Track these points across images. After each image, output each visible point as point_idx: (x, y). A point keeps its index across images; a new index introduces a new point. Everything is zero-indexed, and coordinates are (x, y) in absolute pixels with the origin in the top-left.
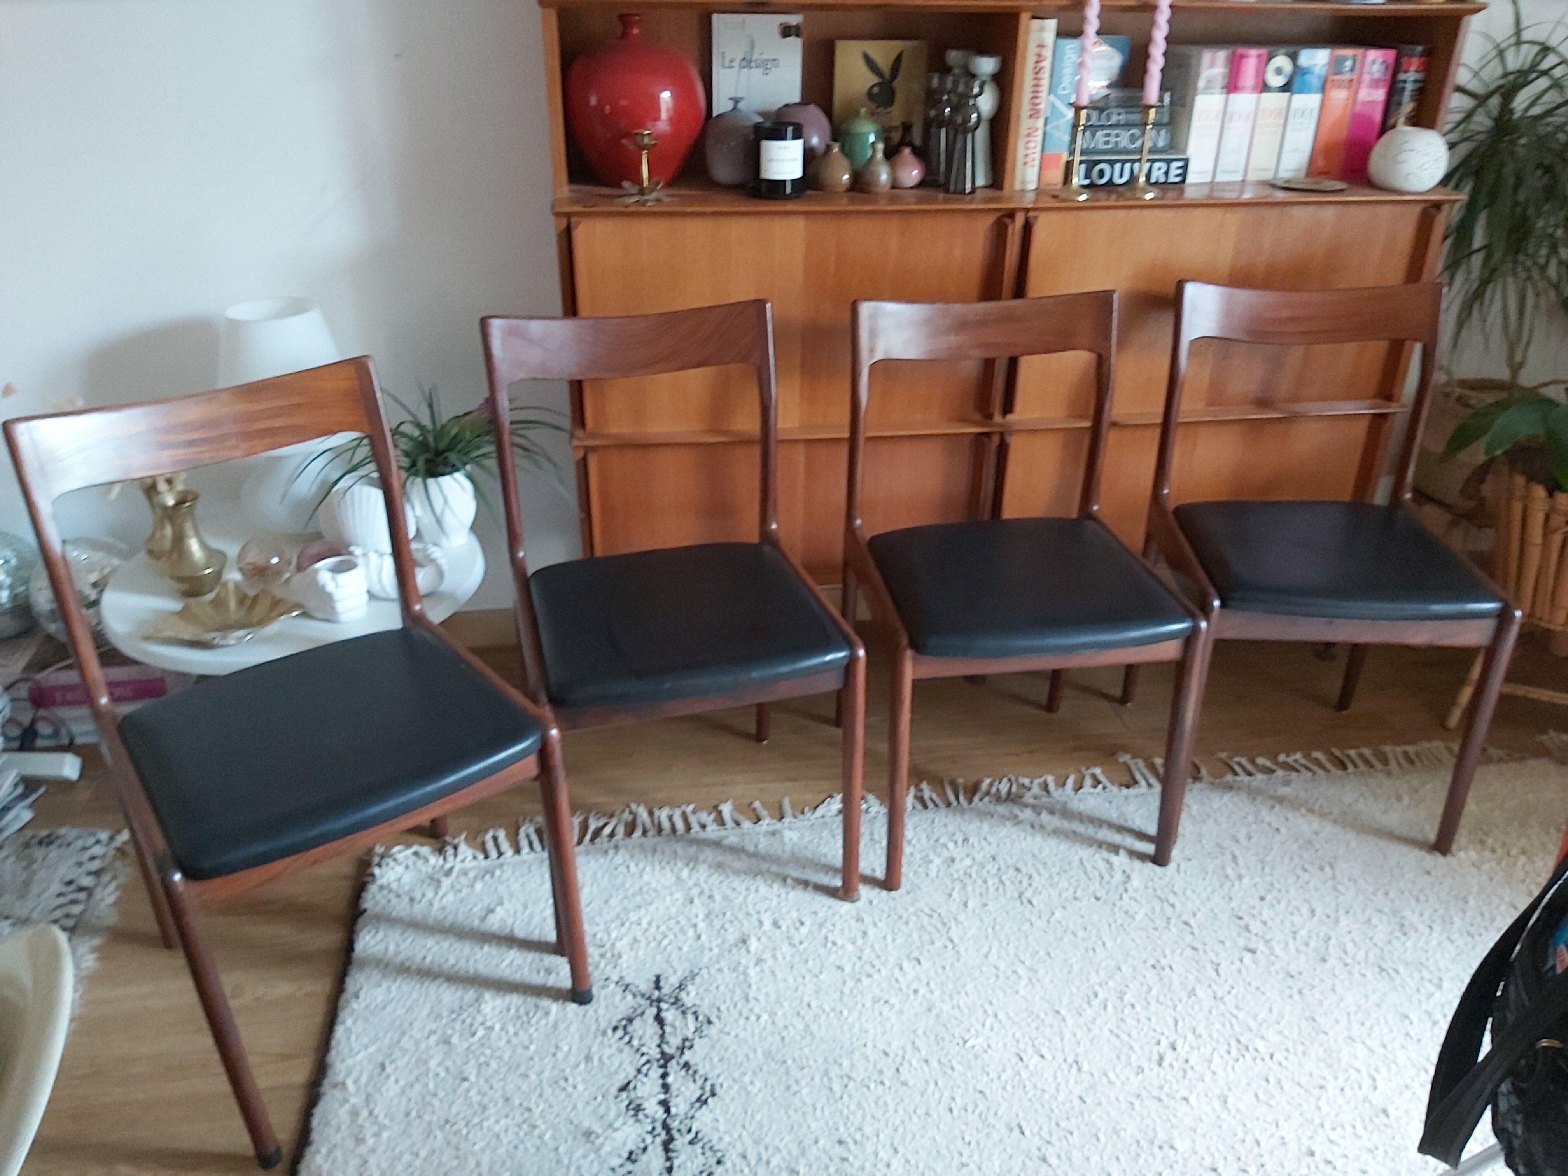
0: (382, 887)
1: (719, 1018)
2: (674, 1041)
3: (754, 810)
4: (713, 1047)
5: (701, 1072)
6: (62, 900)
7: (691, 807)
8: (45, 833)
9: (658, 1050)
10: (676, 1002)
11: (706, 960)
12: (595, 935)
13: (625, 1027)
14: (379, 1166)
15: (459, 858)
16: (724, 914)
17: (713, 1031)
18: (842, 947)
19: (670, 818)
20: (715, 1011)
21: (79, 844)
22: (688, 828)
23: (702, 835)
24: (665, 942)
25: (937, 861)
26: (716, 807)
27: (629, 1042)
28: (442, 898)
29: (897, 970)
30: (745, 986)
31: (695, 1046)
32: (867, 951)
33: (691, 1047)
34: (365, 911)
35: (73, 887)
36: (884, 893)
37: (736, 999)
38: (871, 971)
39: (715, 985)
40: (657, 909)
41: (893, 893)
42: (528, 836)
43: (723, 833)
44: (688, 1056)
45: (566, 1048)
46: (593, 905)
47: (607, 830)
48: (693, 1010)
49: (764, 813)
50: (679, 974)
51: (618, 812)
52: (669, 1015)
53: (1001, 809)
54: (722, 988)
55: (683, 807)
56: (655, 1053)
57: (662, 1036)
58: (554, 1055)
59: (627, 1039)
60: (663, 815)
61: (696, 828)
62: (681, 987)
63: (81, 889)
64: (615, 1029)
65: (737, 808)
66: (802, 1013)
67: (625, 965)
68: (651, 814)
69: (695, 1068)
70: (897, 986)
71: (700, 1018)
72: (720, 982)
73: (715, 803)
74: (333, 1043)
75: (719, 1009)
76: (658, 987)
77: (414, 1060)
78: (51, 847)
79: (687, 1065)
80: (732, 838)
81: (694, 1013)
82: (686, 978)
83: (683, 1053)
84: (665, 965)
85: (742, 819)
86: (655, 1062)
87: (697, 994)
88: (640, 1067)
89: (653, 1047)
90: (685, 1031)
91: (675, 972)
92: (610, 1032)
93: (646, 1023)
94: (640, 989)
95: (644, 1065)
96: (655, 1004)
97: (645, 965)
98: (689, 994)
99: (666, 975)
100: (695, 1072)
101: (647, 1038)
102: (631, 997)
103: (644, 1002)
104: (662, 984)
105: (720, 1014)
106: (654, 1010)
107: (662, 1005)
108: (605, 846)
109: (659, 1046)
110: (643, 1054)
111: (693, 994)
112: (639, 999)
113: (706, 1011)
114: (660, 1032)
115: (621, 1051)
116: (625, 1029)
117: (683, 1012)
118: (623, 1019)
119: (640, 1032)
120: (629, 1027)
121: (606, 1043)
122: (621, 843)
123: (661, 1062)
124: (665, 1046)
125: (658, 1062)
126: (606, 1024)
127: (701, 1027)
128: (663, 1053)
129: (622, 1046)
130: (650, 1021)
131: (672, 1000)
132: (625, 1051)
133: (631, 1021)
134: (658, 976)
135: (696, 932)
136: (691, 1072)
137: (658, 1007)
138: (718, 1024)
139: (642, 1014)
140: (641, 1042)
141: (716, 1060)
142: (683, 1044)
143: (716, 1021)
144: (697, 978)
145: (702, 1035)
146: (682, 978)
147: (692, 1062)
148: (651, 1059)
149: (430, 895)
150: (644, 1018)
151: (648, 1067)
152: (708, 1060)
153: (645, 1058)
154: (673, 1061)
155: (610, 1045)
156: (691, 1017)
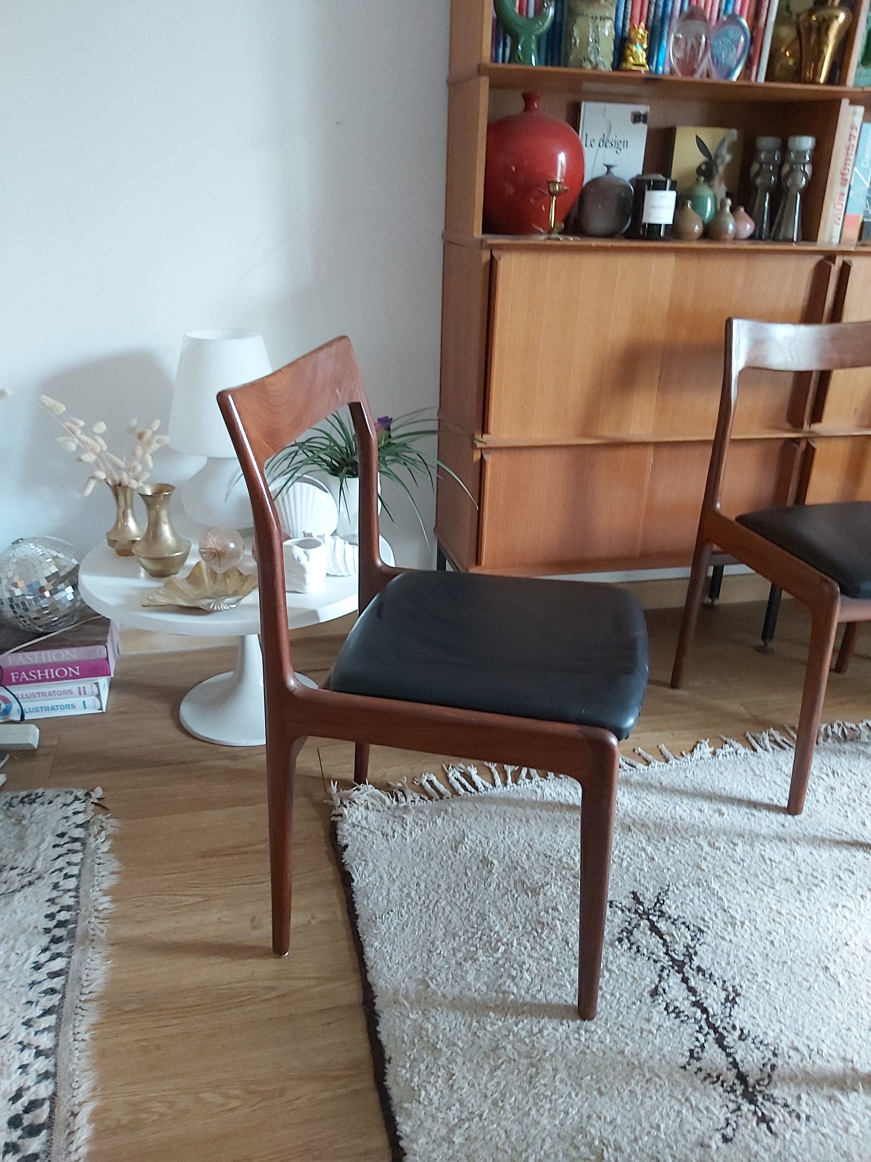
0: (354, 825)
1: (707, 927)
2: (680, 948)
3: (639, 754)
4: (714, 952)
5: (716, 975)
6: (59, 851)
8: (23, 793)
9: (667, 958)
10: (662, 914)
11: (668, 878)
12: (560, 860)
13: (627, 938)
14: (464, 1078)
15: (409, 800)
16: (664, 839)
17: (708, 938)
18: (780, 862)
20: (699, 921)
21: (60, 800)
24: (625, 864)
25: (820, 790)
27: (638, 951)
29: (837, 880)
30: (715, 899)
31: (699, 953)
32: (803, 865)
33: (696, 953)
34: (346, 846)
35: (66, 839)
36: (789, 817)
37: (713, 910)
38: (816, 882)
39: (688, 899)
41: (796, 817)
42: (457, 780)
44: (696, 962)
46: (544, 834)
47: (523, 774)
48: (681, 920)
49: (650, 757)
50: (652, 890)
52: (662, 925)
53: (847, 746)
54: (696, 900)
56: (666, 961)
57: (665, 944)
59: (634, 948)
62: (659, 901)
63: (75, 840)
64: (620, 940)
66: (777, 919)
69: (709, 972)
70: (844, 893)
71: (691, 927)
72: (691, 896)
74: (369, 963)
75: (703, 920)
76: (640, 903)
77: (450, 976)
78: (35, 805)
79: (699, 969)
80: (636, 777)
81: (684, 923)
82: (660, 894)
83: (691, 959)
84: (635, 883)
85: (634, 762)
86: (670, 968)
87: (677, 907)
88: (659, 973)
89: (662, 954)
90: (683, 939)
91: (647, 890)
92: (617, 943)
93: (645, 934)
94: (624, 904)
95: (662, 971)
96: (644, 917)
97: (617, 884)
98: (670, 907)
99: (640, 892)
100: (711, 975)
101: (652, 946)
102: (620, 912)
103: (633, 916)
104: (641, 899)
105: (706, 924)
106: (646, 922)
107: (651, 917)
108: (529, 786)
109: (667, 953)
110: (655, 962)
111: (673, 907)
112: (628, 913)
113: (692, 922)
114: (661, 941)
115: (635, 960)
116: (629, 940)
117: (673, 923)
118: (622, 931)
119: (644, 942)
120: (631, 938)
121: (618, 953)
122: (541, 784)
123: (676, 968)
124: (673, 954)
125: (673, 968)
126: (611, 936)
127: (696, 936)
128: (673, 959)
129: (634, 956)
130: (649, 932)
131: (657, 913)
132: (639, 959)
133: (631, 932)
134: (634, 893)
135: (647, 854)
136: (707, 976)
137: (648, 919)
138: (709, 932)
139: (638, 926)
140: (649, 951)
141: (723, 964)
142: (687, 950)
143: (705, 929)
144: (669, 893)
145: (700, 942)
146: (657, 894)
147: (703, 967)
148: (665, 966)
149: (399, 829)
150: (641, 929)
151: (666, 972)
152: (716, 964)
153: (659, 965)
154: (687, 967)
155: (623, 955)
156: (683, 927)
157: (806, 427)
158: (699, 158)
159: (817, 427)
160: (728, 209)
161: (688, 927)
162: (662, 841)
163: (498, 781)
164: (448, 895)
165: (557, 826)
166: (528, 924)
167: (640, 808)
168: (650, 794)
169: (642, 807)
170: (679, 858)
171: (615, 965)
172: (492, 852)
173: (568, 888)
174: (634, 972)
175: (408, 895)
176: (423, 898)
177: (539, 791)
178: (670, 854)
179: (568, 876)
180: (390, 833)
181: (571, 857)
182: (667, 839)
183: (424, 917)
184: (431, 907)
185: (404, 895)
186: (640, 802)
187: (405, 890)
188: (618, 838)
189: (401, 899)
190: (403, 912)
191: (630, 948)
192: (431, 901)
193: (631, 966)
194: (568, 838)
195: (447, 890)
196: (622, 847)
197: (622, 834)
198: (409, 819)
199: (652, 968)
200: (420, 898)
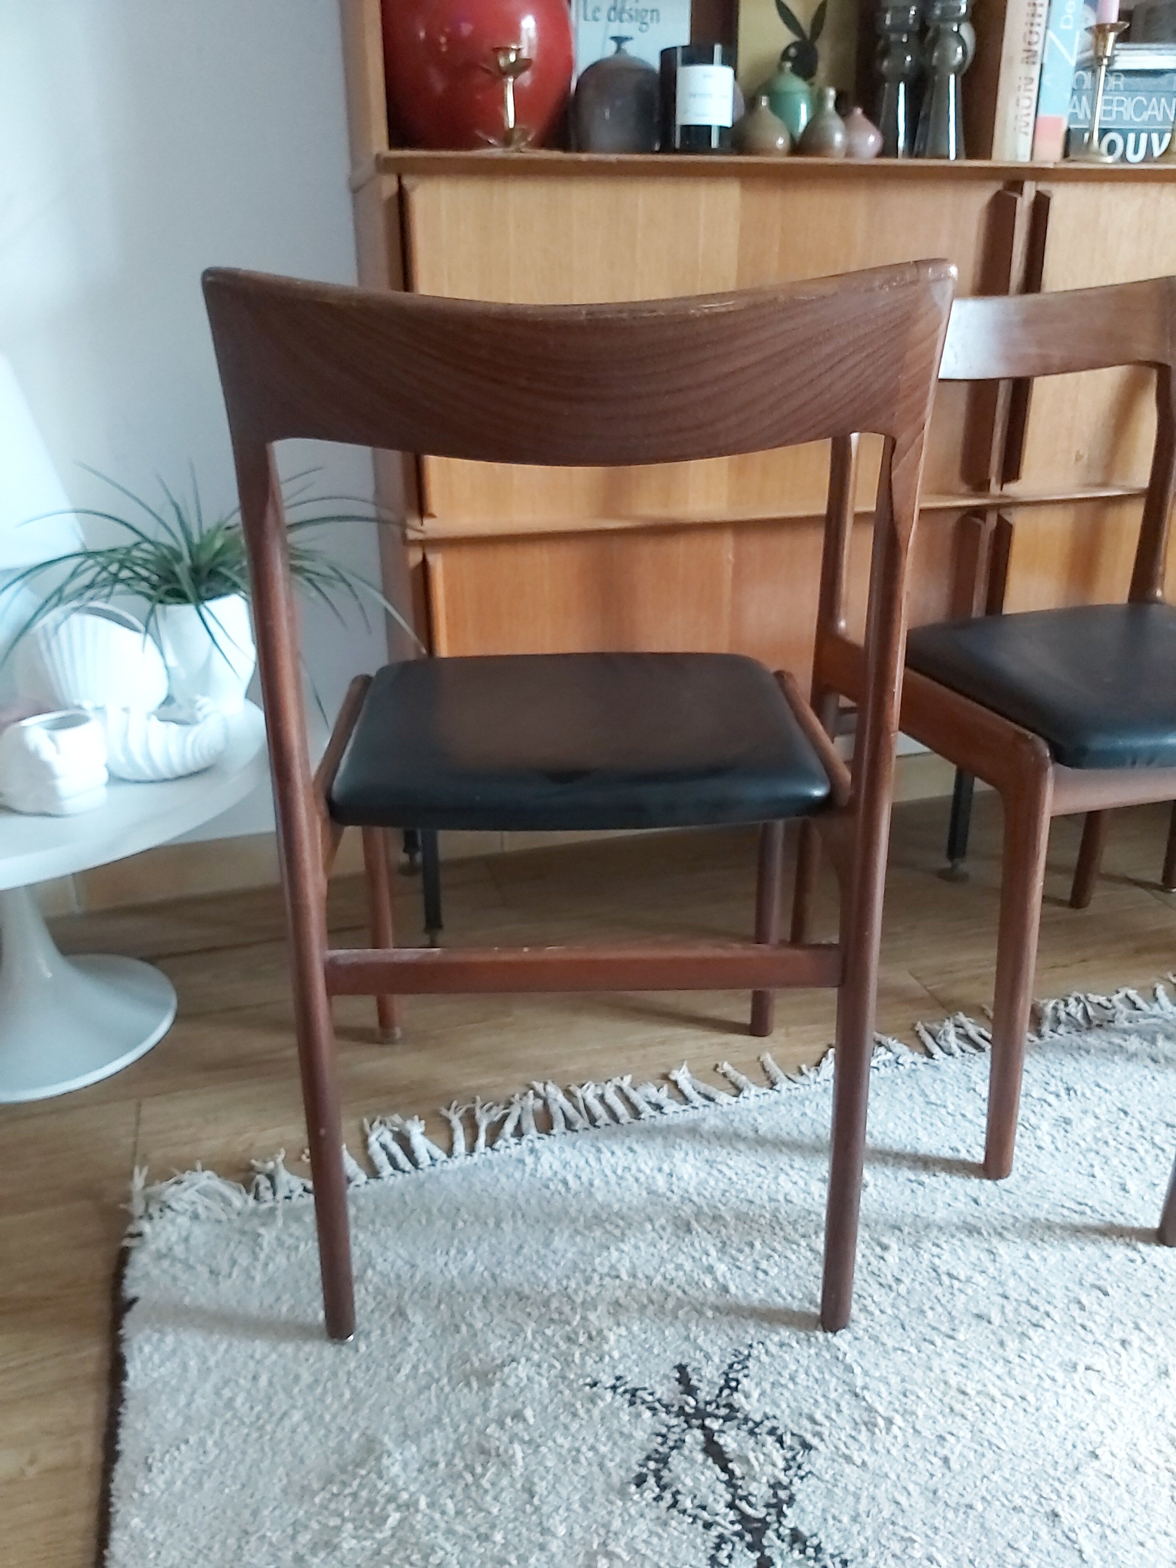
0: (160, 1256)
1: (818, 1435)
2: (760, 1490)
3: (725, 1075)
4: (829, 1494)
5: (829, 1549)
7: (628, 1079)
9: (732, 1515)
10: (732, 1413)
13: (656, 1473)
15: (280, 1195)
16: (752, 1245)
17: (818, 1462)
18: (969, 1280)
19: (602, 1098)
20: (805, 1422)
22: (636, 1113)
23: (661, 1120)
25: (1045, 1126)
26: (666, 1077)
27: (675, 1504)
28: (266, 1265)
29: (1075, 1310)
30: (838, 1370)
31: (798, 1497)
32: (1012, 1283)
33: (791, 1500)
34: (134, 1300)
36: (988, 1183)
37: (833, 1395)
38: (1036, 1317)
39: (786, 1374)
40: (637, 1248)
41: (1000, 1182)
42: (384, 1147)
43: (692, 1115)
44: (791, 1520)
45: (562, 1531)
46: (525, 1250)
47: (509, 1126)
48: (768, 1424)
49: (742, 1079)
50: (716, 1360)
51: (517, 1096)
52: (729, 1441)
53: (1092, 1039)
54: (801, 1377)
55: (616, 1081)
57: (730, 1484)
58: (542, 1547)
59: (668, 1496)
60: (589, 1094)
61: (647, 1111)
62: (730, 1385)
64: (640, 1481)
65: (695, 1074)
66: (958, 1407)
67: (616, 1354)
68: (569, 1094)
69: (815, 1541)
70: (1090, 1338)
71: (788, 1439)
72: (793, 1367)
73: (664, 1070)
75: (812, 1419)
76: (690, 1390)
79: (796, 1537)
80: (711, 1118)
81: (772, 1431)
82: (731, 1366)
83: (781, 1514)
84: (685, 1346)
85: (712, 1091)
86: (736, 1539)
87: (763, 1394)
88: (713, 1552)
89: (721, 1508)
90: (769, 1469)
91: (708, 1357)
92: (633, 1488)
93: (693, 1462)
94: (658, 1396)
95: (718, 1547)
96: (695, 1422)
97: (650, 1350)
98: (747, 1396)
99: (695, 1364)
100: (818, 1549)
101: (704, 1490)
102: (647, 1414)
103: (674, 1421)
104: (694, 1382)
105: (818, 1428)
106: (698, 1433)
107: (708, 1422)
108: (515, 1151)
109: (731, 1506)
110: (708, 1526)
111: (755, 1394)
112: (663, 1415)
113: (791, 1426)
114: (724, 1477)
115: (665, 1524)
116: (658, 1478)
117: (752, 1432)
118: (649, 1458)
119: (689, 1482)
120: (665, 1473)
121: (633, 1511)
122: (538, 1144)
123: (748, 1538)
124: (743, 1505)
125: (742, 1538)
126: (622, 1473)
127: (794, 1458)
128: (744, 1519)
129: (664, 1515)
130: (700, 1457)
131: (723, 1411)
132: (673, 1523)
133: (664, 1460)
134: (681, 1368)
135: (716, 1279)
136: (810, 1552)
137: (703, 1427)
138: (821, 1446)
139: (679, 1444)
140: (697, 1502)
141: (845, 1519)
142: (775, 1495)
143: (814, 1441)
144: (750, 1363)
145: (802, 1473)
146: (725, 1367)
147: (804, 1530)
148: (727, 1533)
149: (244, 1260)
150: (686, 1452)
151: (727, 1548)
152: (831, 1522)
153: (714, 1532)
154: (770, 1533)
155: (642, 1515)
156: (770, 1440)
157: (994, 489)
158: (785, 37)
159: (1013, 489)
160: (830, 105)
161: (780, 1441)
162: (747, 1250)
163: (460, 1146)
164: (310, 1399)
165: (552, 1231)
166: (459, 1454)
167: (712, 1182)
168: (733, 1153)
169: (717, 1181)
170: (777, 1284)
171: (623, 1540)
172: (416, 1296)
173: (551, 1366)
174: (661, 1554)
175: (230, 1404)
176: (258, 1408)
177: (529, 1160)
178: (761, 1275)
179: (557, 1339)
180: (224, 1267)
181: (569, 1298)
182: (758, 1244)
183: (251, 1451)
184: (269, 1428)
185: (220, 1404)
186: (715, 1172)
187: (227, 1393)
188: (665, 1248)
189: (214, 1413)
190: (210, 1443)
191: (658, 1498)
192: (272, 1415)
193: (655, 1540)
194: (569, 1255)
195: (311, 1387)
196: (670, 1267)
197: (674, 1239)
198: (268, 1236)
199: (699, 1541)
200: (252, 1408)
